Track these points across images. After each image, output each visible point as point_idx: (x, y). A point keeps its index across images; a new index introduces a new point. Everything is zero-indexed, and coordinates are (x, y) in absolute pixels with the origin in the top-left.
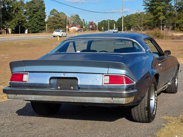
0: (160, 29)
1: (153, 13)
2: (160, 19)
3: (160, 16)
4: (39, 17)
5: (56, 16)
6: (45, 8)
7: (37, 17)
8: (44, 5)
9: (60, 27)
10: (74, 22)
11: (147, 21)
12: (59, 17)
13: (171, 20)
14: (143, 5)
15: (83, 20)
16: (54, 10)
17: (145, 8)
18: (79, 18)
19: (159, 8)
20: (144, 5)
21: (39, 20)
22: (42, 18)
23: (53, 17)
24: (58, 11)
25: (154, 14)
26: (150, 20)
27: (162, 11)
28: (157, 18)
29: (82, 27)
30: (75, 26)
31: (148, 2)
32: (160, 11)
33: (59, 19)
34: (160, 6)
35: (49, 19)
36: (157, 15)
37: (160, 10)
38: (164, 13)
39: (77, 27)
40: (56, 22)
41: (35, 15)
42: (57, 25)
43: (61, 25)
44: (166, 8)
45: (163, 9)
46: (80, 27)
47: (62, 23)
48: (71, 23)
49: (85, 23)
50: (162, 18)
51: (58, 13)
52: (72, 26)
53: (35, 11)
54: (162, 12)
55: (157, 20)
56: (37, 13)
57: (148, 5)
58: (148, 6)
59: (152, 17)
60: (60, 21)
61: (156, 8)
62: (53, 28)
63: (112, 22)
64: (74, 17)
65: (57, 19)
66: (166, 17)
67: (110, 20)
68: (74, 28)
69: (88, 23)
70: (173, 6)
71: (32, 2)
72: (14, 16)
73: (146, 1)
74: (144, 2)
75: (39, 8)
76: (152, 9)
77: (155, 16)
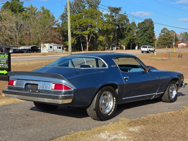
4: (149, 35)
5: (166, 34)
6: (154, 28)
7: (146, 35)
8: (153, 25)
9: (170, 43)
10: (183, 39)
12: (169, 35)
16: (165, 29)
21: (148, 38)
22: (151, 36)
23: (164, 35)
24: (168, 30)
30: (184, 42)
33: (169, 36)
35: (160, 36)
40: (166, 39)
41: (145, 34)
42: (167, 41)
47: (171, 40)
48: (180, 39)
51: (168, 31)
52: (181, 42)
53: (145, 30)
56: (147, 32)
60: (170, 38)
62: (163, 44)
64: (182, 35)
65: (167, 37)
68: (182, 44)
71: (143, 23)
72: (127, 35)
75: (149, 28)
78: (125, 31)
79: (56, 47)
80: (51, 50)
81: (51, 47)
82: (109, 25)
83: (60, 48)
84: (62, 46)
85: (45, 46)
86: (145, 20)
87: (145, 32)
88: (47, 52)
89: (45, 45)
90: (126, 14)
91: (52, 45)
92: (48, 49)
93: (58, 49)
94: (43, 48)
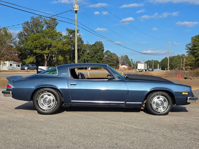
4: (99, 57)
5: (109, 56)
6: (104, 50)
7: (97, 57)
8: (103, 47)
9: (112, 65)
10: (123, 62)
11: (190, 62)
12: (112, 57)
14: (186, 49)
15: (132, 60)
16: (108, 51)
17: (188, 52)
18: (128, 59)
20: (187, 49)
21: (98, 59)
22: (101, 57)
23: (107, 57)
24: (111, 52)
25: (196, 57)
26: (192, 61)
29: (131, 66)
30: (124, 65)
31: (190, 47)
33: (112, 58)
39: (126, 66)
40: (109, 61)
41: (96, 56)
43: (113, 64)
46: (128, 66)
49: (133, 62)
51: (111, 54)
53: (96, 52)
56: (98, 53)
57: (190, 49)
59: (194, 59)
60: (112, 60)
61: (197, 52)
63: (156, 62)
64: (123, 57)
65: (110, 59)
67: (154, 60)
68: (124, 66)
69: (135, 62)
71: (94, 45)
72: (81, 55)
73: (189, 46)
74: (187, 46)
75: (99, 50)
76: (194, 52)
77: (197, 59)
78: (80, 52)
79: (16, 65)
80: (11, 68)
81: (11, 65)
82: (68, 46)
83: (19, 66)
84: (20, 64)
85: (5, 64)
86: (96, 43)
87: (95, 54)
88: (7, 69)
89: (5, 62)
90: (80, 36)
91: (12, 62)
92: (9, 67)
93: (17, 67)
94: (3, 65)
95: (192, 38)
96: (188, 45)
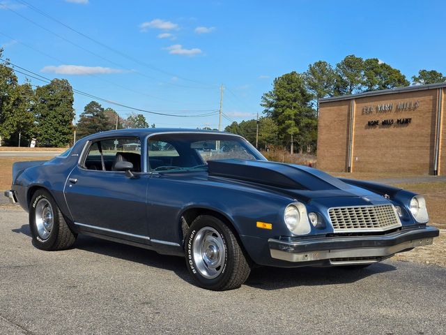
0: (290, 151)
1: (278, 121)
2: (290, 133)
3: (289, 126)
4: (60, 117)
5: (97, 116)
6: (73, 100)
7: (55, 117)
8: (72, 94)
11: (267, 135)
12: (103, 118)
13: (309, 136)
14: (261, 105)
15: (153, 126)
16: (93, 103)
17: (266, 111)
19: (289, 112)
20: (264, 105)
21: (59, 123)
22: (66, 118)
23: (91, 117)
24: (102, 107)
25: (280, 123)
26: (272, 133)
27: (293, 117)
28: (284, 130)
31: (271, 100)
32: (289, 118)
33: (103, 121)
34: (291, 108)
36: (284, 126)
37: (289, 116)
38: (297, 123)
41: (52, 113)
44: (300, 112)
45: (295, 115)
50: (293, 130)
51: (102, 109)
53: (52, 105)
54: (294, 120)
55: (284, 135)
56: (57, 108)
57: (271, 105)
58: (270, 107)
59: (275, 128)
61: (283, 112)
64: (133, 120)
65: (100, 122)
66: (300, 130)
70: (314, 110)
71: (48, 87)
72: (11, 112)
73: (267, 98)
74: (265, 99)
75: (61, 100)
76: (277, 112)
77: (281, 127)
78: (8, 103)
86: (53, 82)
87: (51, 110)
95: (276, 82)
96: (267, 95)
